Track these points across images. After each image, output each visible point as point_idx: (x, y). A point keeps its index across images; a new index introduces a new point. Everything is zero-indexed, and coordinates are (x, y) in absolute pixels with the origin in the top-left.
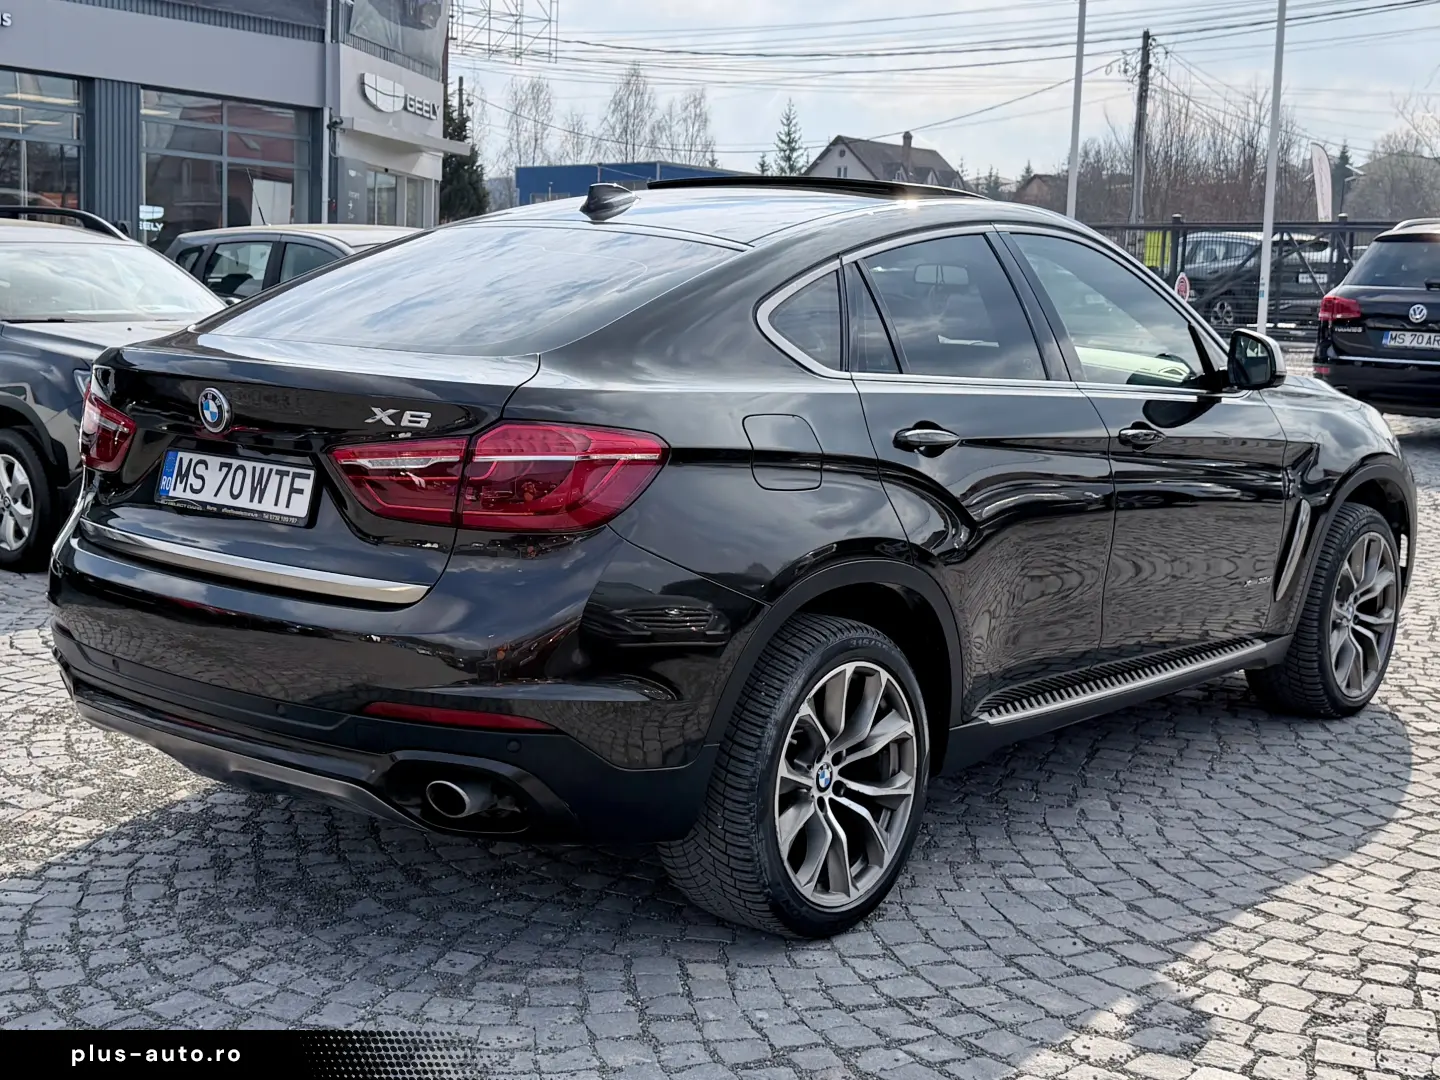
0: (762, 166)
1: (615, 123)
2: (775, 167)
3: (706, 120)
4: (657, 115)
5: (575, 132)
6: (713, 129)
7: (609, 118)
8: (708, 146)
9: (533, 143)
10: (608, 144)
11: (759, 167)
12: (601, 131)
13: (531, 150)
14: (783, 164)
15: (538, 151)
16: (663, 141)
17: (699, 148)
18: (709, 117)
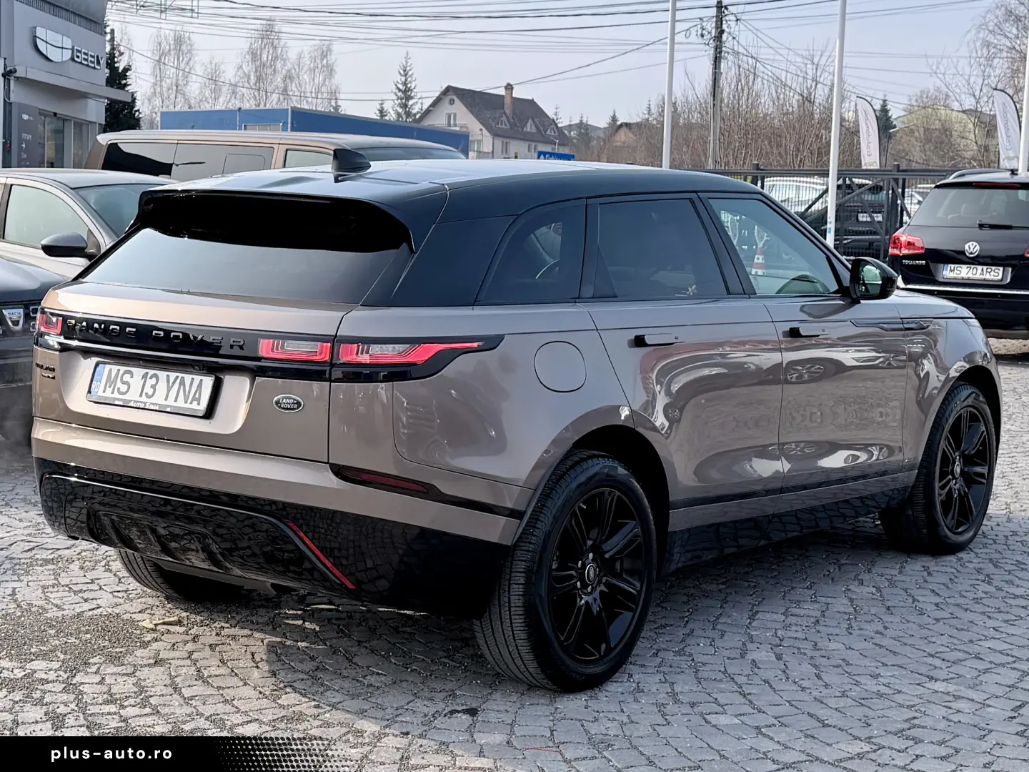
0: (381, 111)
1: (249, 72)
2: (392, 112)
3: (331, 70)
4: (289, 66)
5: (213, 79)
6: (338, 79)
7: (244, 67)
8: (334, 95)
9: (175, 88)
10: (244, 90)
11: (377, 112)
12: (237, 78)
13: (172, 96)
14: (400, 110)
15: (179, 95)
16: (293, 87)
17: (325, 95)
18: (335, 68)
